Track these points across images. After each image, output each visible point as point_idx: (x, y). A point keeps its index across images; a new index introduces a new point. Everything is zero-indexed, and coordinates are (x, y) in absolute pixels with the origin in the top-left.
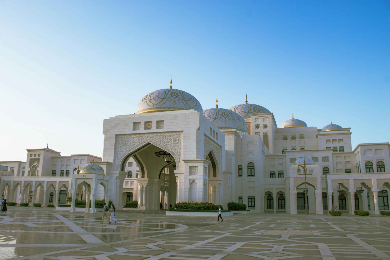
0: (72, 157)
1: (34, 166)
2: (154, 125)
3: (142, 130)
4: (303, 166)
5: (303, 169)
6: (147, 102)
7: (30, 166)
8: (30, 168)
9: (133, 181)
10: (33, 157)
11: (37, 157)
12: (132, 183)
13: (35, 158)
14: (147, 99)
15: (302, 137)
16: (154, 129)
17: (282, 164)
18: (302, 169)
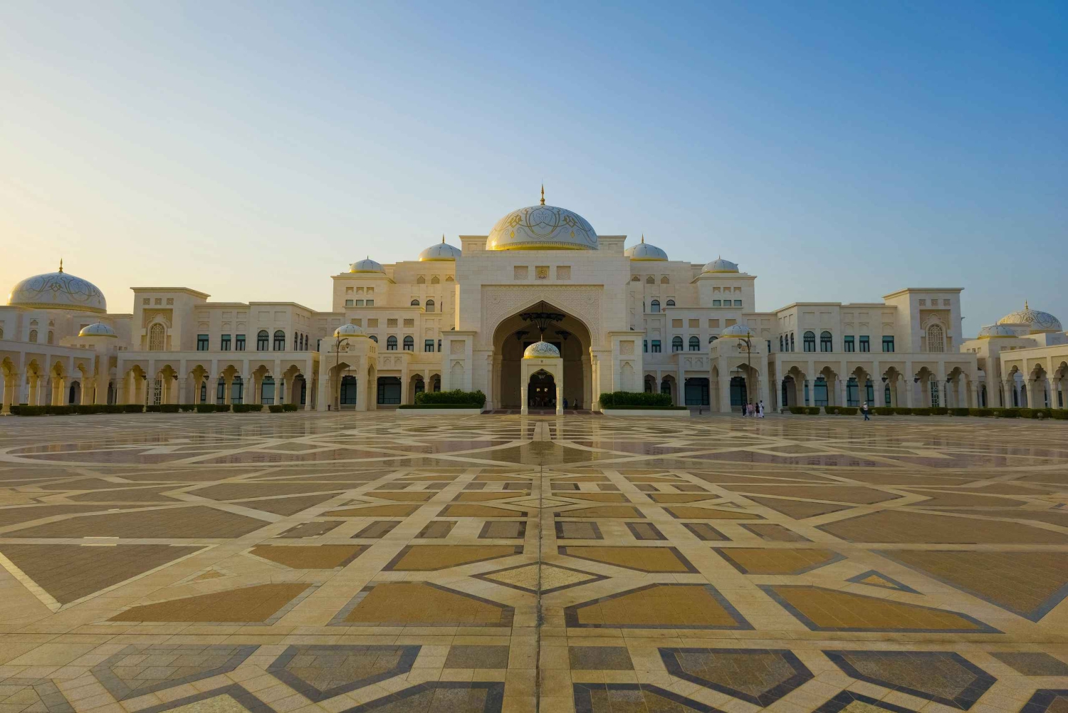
0: (252, 307)
1: (156, 325)
2: (552, 273)
3: (531, 278)
4: (746, 339)
5: (746, 344)
6: (524, 230)
7: (145, 326)
8: (145, 330)
9: (400, 355)
10: (152, 305)
11: (164, 305)
12: (398, 360)
13: (158, 307)
14: (523, 223)
15: (665, 280)
16: (552, 278)
17: (658, 330)
18: (744, 344)
